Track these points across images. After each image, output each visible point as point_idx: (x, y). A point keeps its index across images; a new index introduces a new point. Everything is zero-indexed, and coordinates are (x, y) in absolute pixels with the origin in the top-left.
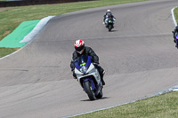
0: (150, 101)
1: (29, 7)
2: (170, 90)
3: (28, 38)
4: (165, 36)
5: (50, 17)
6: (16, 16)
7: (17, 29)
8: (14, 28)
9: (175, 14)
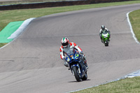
0: (110, 86)
1: (15, 11)
2: (126, 77)
3: (14, 35)
4: (121, 34)
5: (31, 19)
6: (4, 18)
7: (6, 28)
8: (3, 28)
9: (130, 17)
